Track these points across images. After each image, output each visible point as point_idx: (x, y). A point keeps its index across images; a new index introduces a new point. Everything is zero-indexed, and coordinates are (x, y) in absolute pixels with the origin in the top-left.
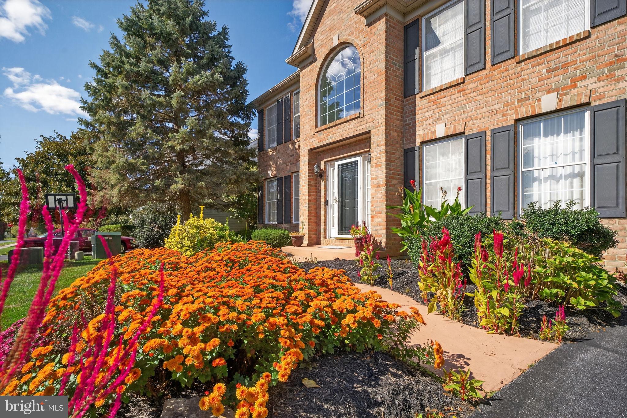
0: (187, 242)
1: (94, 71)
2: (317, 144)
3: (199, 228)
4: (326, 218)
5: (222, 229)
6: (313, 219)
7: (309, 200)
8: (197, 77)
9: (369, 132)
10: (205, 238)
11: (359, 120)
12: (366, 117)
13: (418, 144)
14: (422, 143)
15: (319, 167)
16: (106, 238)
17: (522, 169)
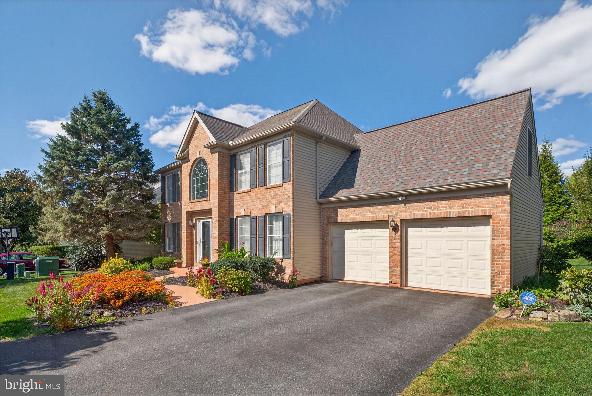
0: (109, 270)
1: (44, 154)
2: (190, 210)
3: (115, 264)
4: (196, 251)
5: (127, 264)
6: (189, 251)
7: (187, 241)
8: (116, 164)
9: (212, 209)
10: (118, 268)
11: (208, 202)
12: (211, 201)
13: (235, 217)
14: (237, 217)
15: (192, 222)
16: (47, 261)
17: (268, 235)
